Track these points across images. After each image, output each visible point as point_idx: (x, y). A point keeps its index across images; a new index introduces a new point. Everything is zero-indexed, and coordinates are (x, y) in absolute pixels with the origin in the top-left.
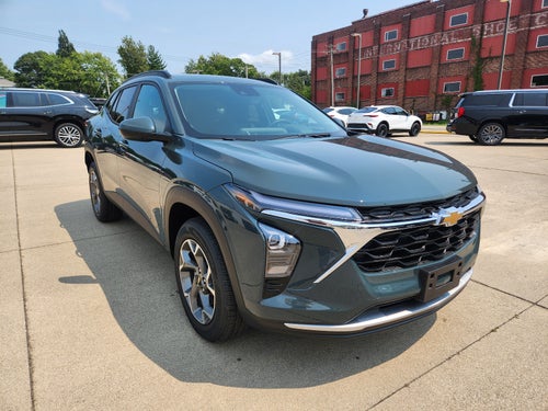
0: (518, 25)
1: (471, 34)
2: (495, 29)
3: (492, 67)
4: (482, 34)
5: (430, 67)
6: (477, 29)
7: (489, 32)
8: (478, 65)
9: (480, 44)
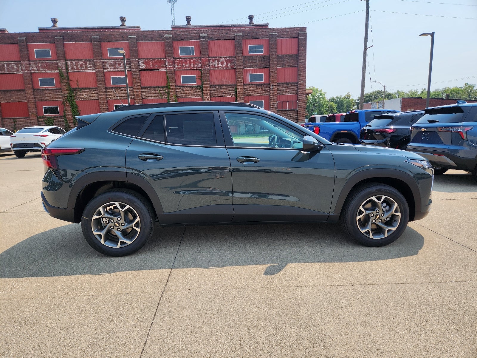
0: (94, 65)
1: (58, 68)
2: (77, 66)
3: (83, 96)
4: (67, 69)
5: (24, 90)
6: (62, 63)
7: (72, 68)
8: (70, 94)
9: (68, 77)
